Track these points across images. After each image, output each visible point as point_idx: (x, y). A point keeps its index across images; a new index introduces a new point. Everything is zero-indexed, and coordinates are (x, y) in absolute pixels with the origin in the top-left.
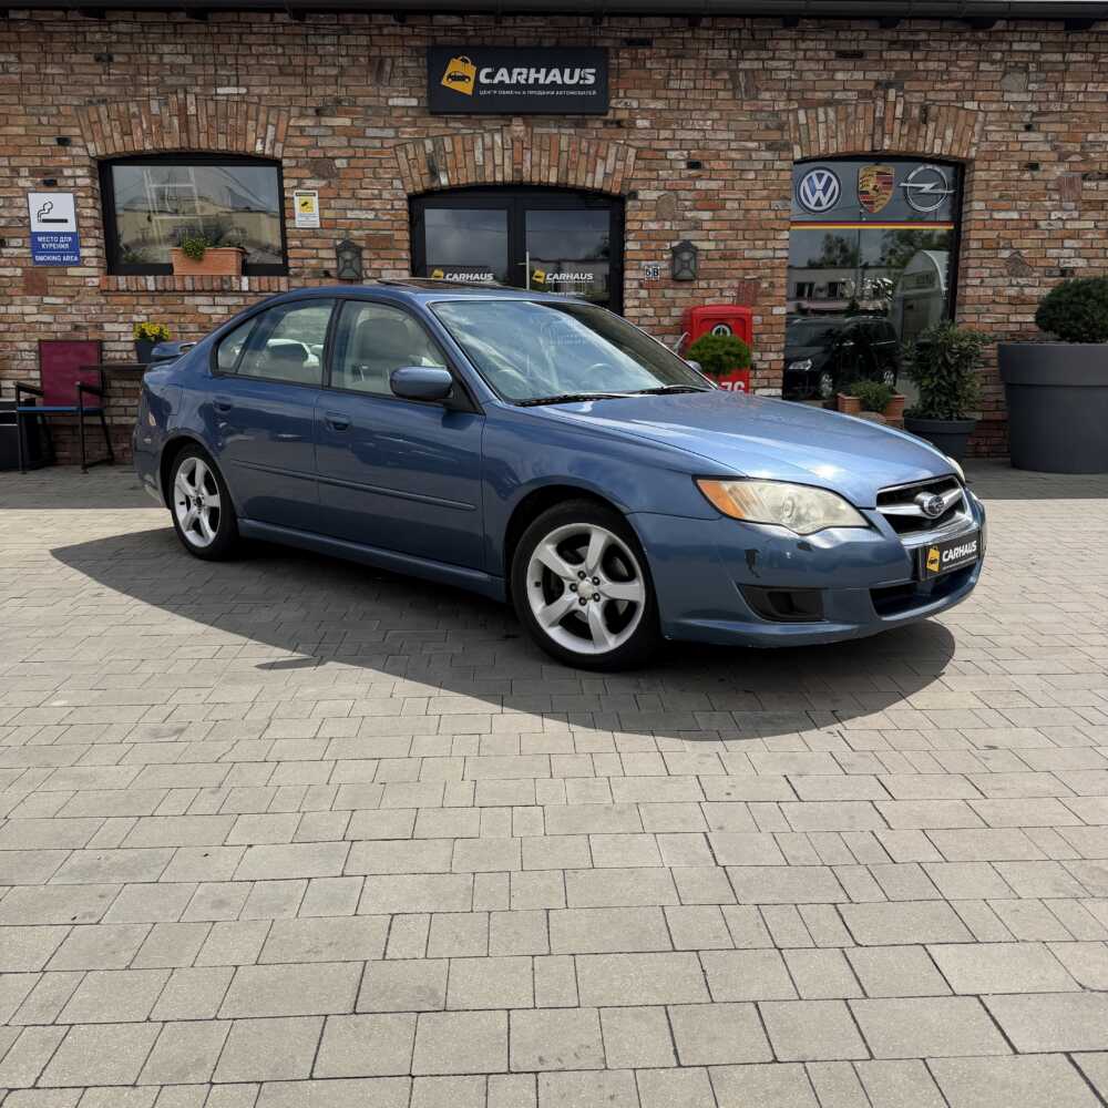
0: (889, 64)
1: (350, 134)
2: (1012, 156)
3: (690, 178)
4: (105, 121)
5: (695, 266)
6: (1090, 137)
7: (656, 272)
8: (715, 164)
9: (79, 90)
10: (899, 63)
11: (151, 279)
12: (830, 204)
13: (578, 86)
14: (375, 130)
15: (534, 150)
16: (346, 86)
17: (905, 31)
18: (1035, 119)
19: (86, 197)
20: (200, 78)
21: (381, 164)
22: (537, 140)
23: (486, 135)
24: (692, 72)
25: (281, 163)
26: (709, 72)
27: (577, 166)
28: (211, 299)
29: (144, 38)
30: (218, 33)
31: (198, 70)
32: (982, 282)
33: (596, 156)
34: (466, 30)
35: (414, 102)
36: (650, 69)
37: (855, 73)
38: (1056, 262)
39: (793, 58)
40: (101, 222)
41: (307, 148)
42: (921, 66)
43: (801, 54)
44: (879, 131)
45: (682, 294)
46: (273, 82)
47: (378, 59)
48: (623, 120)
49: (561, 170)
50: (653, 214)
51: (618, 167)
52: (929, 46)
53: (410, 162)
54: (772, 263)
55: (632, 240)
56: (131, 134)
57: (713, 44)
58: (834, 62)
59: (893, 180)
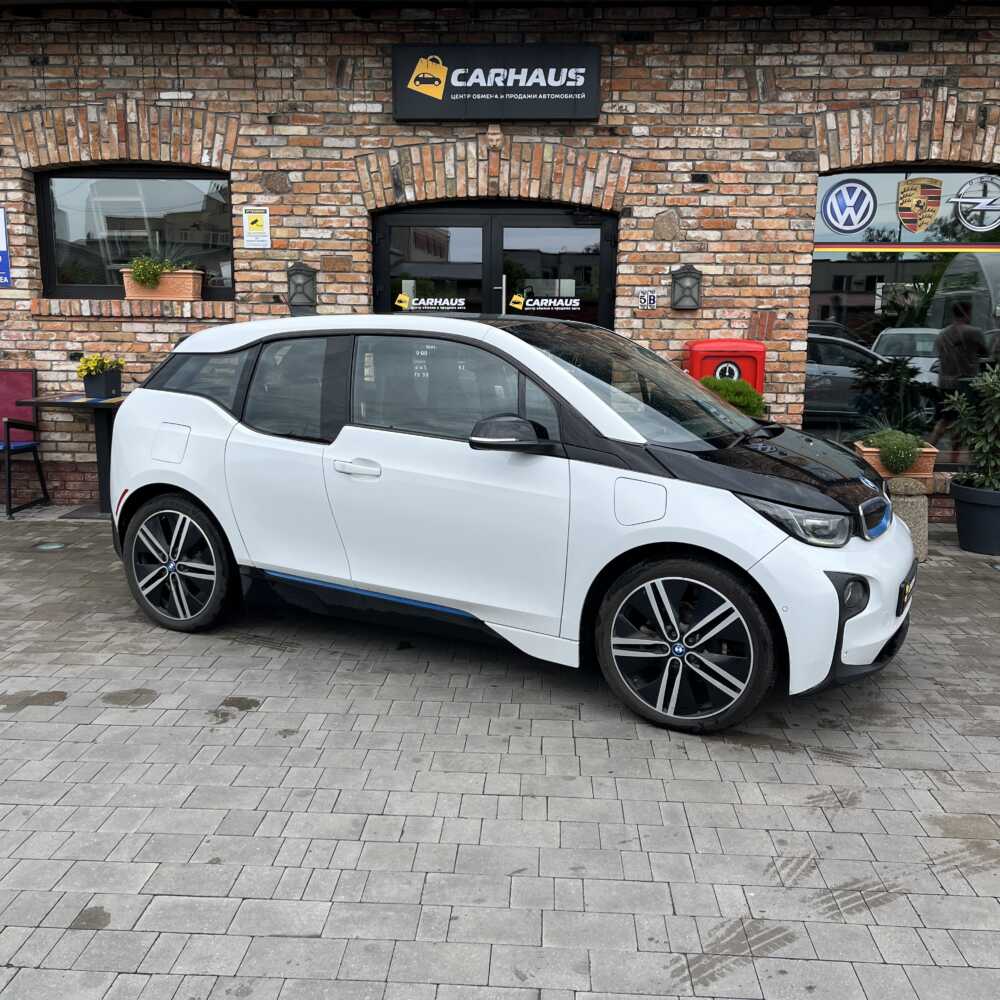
0: (940, 59)
1: (305, 144)
3: (694, 192)
4: (39, 129)
5: (699, 291)
7: (652, 299)
9: (11, 96)
10: (953, 56)
11: (85, 303)
12: (864, 222)
13: (563, 89)
14: (333, 139)
15: (513, 162)
16: (303, 90)
19: (18, 213)
20: (140, 82)
21: (339, 177)
22: (516, 150)
23: (458, 144)
24: (700, 71)
25: (229, 176)
26: (721, 71)
27: (561, 176)
28: (150, 326)
29: (82, 38)
30: (163, 31)
31: (139, 73)
33: (585, 167)
34: (438, 26)
35: (378, 108)
36: (651, 68)
37: (898, 68)
39: (822, 51)
40: (35, 240)
41: (258, 160)
42: (979, 59)
43: (834, 45)
44: (925, 137)
45: (683, 327)
46: (221, 86)
47: (339, 60)
48: (616, 127)
49: (544, 183)
50: (652, 232)
51: (609, 180)
52: (989, 36)
53: (372, 176)
54: (791, 291)
55: (625, 263)
56: (67, 143)
57: (726, 37)
58: (872, 56)
59: (942, 194)
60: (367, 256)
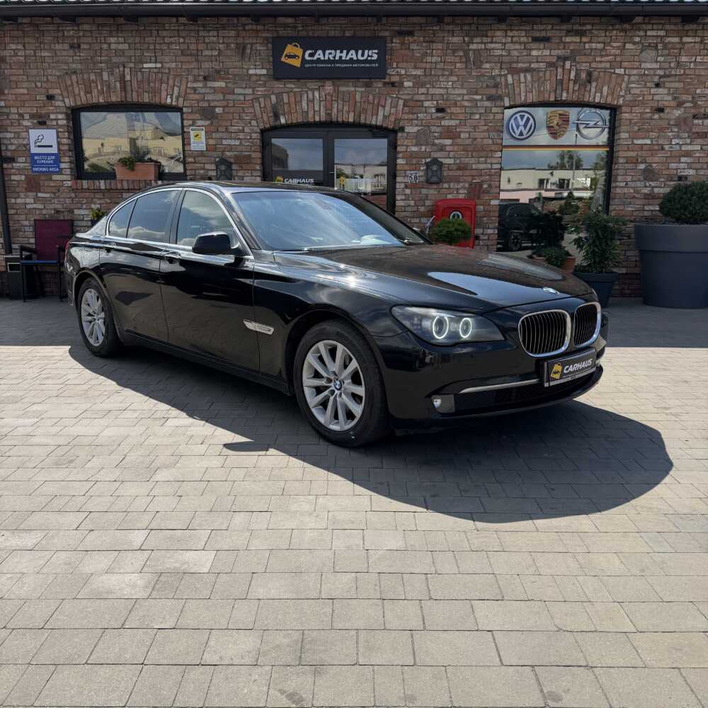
0: (567, 46)
1: (224, 92)
2: (646, 103)
3: (438, 118)
4: (75, 85)
5: (441, 174)
6: (698, 91)
7: (416, 177)
8: (454, 110)
9: (60, 66)
10: (573, 44)
11: (102, 182)
12: (529, 134)
13: (366, 61)
14: (240, 89)
15: (339, 101)
16: (223, 62)
17: (576, 24)
18: (662, 80)
19: (64, 132)
20: (133, 58)
21: (243, 110)
22: (341, 96)
23: (309, 92)
24: (439, 51)
25: (182, 110)
26: (451, 52)
27: (366, 111)
29: (99, 34)
30: (145, 29)
31: (132, 53)
32: (627, 184)
33: (379, 104)
34: (297, 27)
35: (264, 72)
36: (413, 50)
37: (544, 51)
38: (675, 172)
39: (504, 41)
40: (73, 147)
41: (198, 101)
42: (587, 46)
43: (509, 40)
44: (559, 87)
45: (432, 192)
46: (177, 60)
47: (242, 45)
48: (395, 82)
49: (356, 114)
50: (414, 141)
51: (392, 112)
52: (592, 33)
53: (262, 109)
54: (490, 172)
55: (402, 158)
56: (91, 93)
57: (453, 34)
58: (531, 44)
59: (570, 119)
60: (259, 155)
